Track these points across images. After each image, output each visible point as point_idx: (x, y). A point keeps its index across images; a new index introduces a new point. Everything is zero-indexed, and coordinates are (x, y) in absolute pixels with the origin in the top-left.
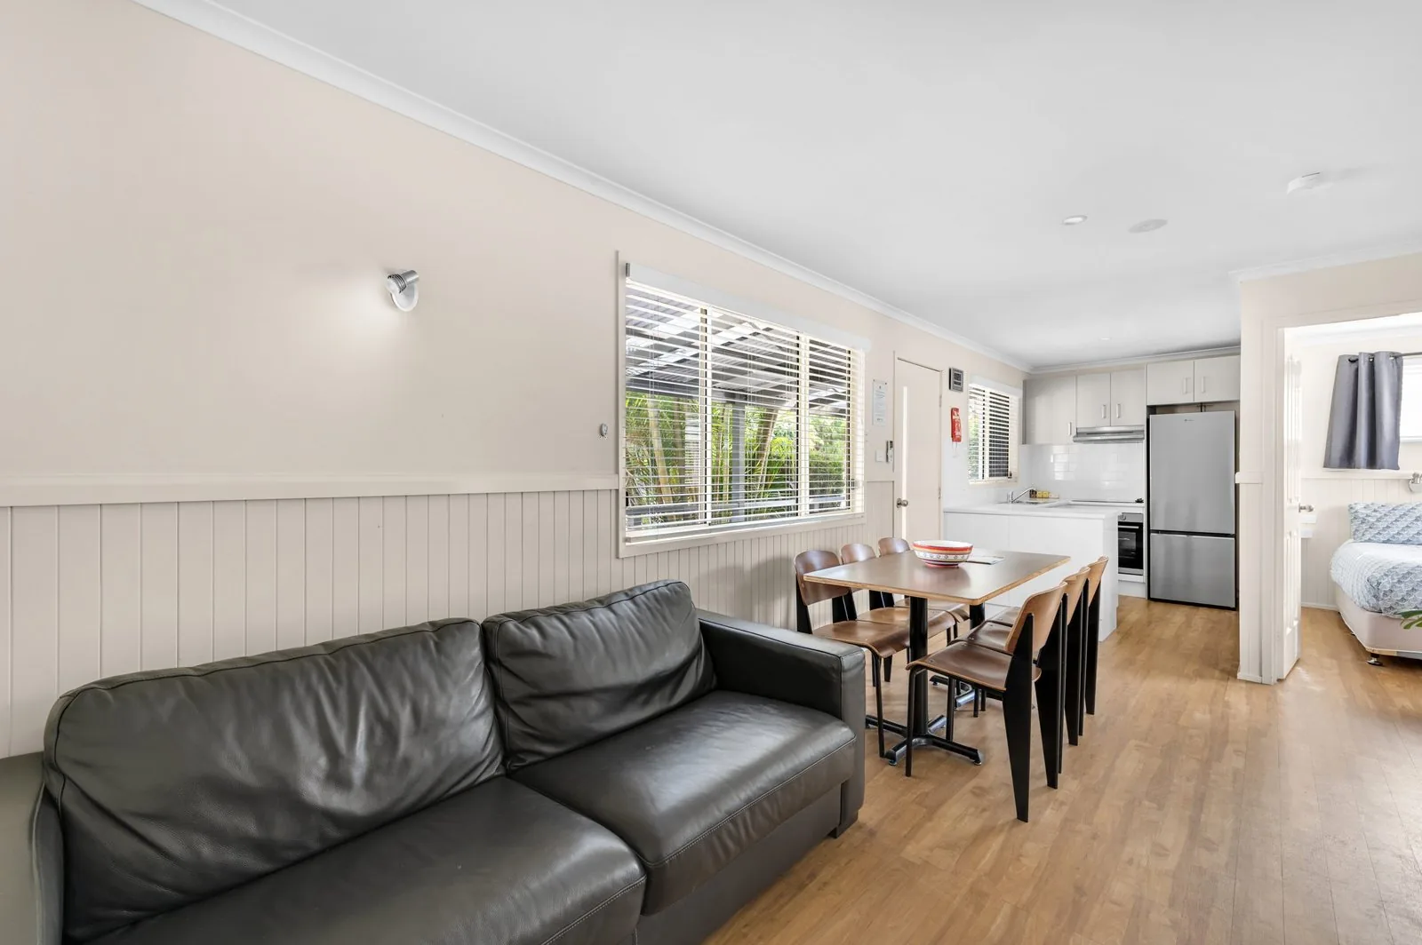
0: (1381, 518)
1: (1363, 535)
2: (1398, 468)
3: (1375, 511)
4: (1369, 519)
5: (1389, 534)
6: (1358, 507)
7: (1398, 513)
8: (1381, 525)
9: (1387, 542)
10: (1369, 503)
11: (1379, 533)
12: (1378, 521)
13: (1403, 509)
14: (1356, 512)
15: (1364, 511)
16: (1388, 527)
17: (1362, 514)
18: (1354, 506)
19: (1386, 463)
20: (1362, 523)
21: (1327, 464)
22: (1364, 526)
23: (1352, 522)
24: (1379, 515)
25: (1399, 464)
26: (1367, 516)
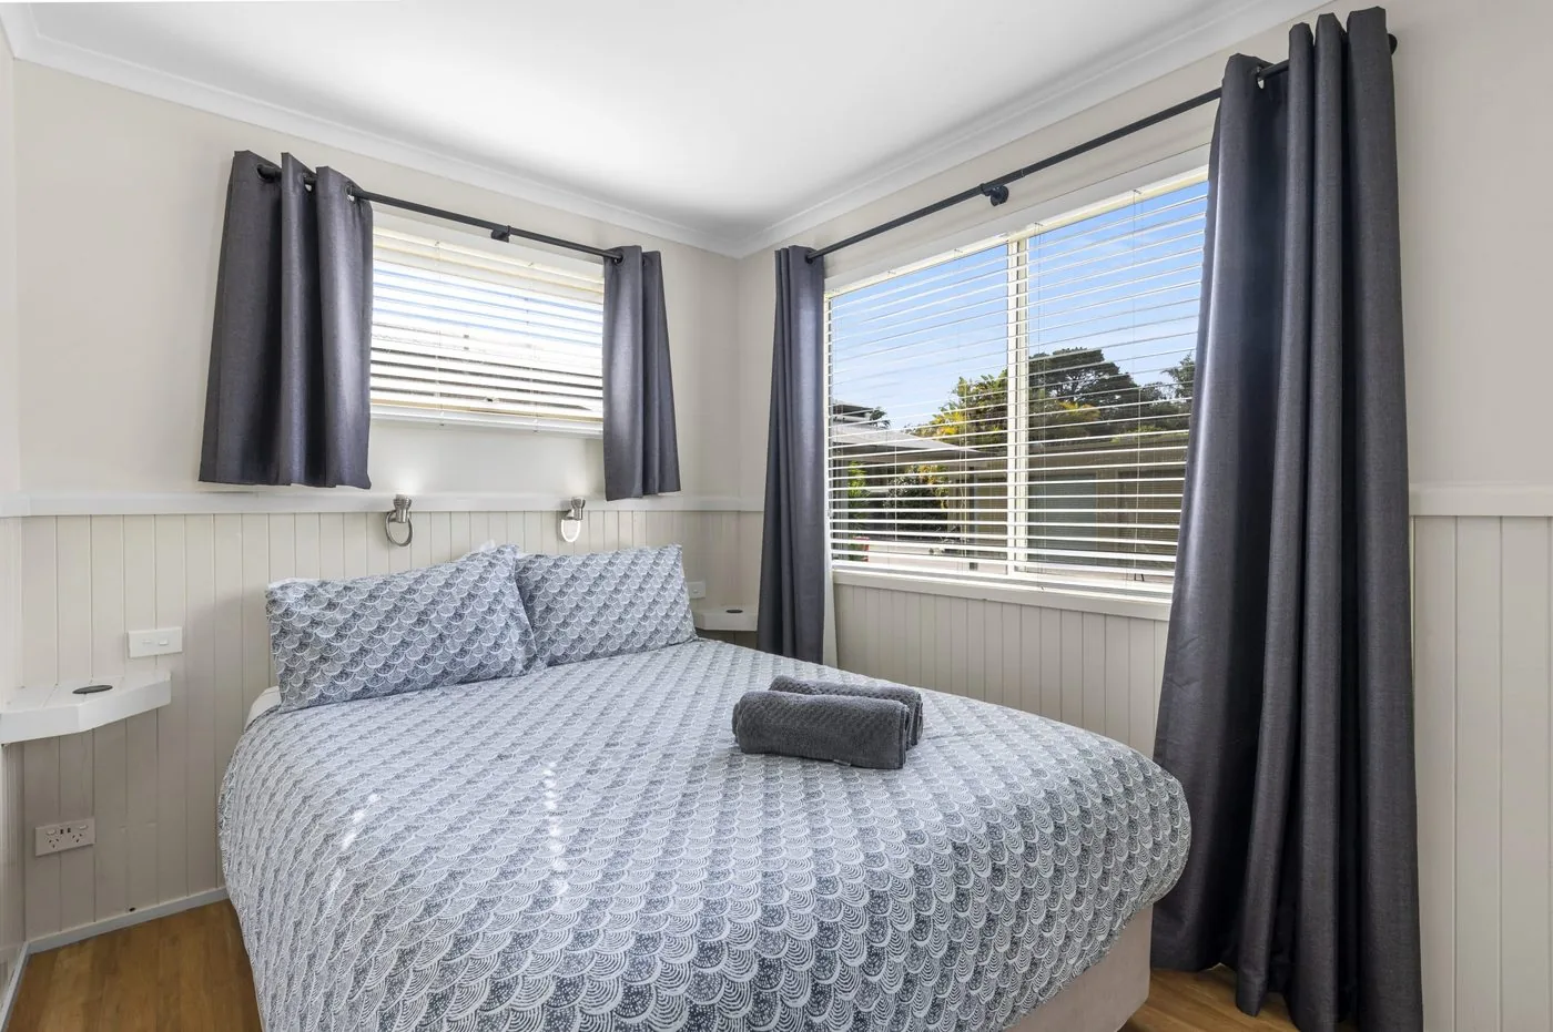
0: (346, 626)
1: (306, 683)
2: (366, 485)
3: (331, 605)
4: (318, 631)
5: (364, 672)
6: (291, 598)
7: (383, 606)
8: (347, 648)
9: (364, 694)
10: (314, 581)
11: (344, 674)
12: (339, 636)
13: (391, 594)
14: (287, 613)
15: (304, 610)
16: (363, 651)
17: (302, 618)
18: (279, 595)
19: (346, 473)
20: (303, 646)
21: (210, 472)
22: (308, 656)
23: (275, 645)
24: (341, 617)
25: (370, 473)
26: (314, 623)
